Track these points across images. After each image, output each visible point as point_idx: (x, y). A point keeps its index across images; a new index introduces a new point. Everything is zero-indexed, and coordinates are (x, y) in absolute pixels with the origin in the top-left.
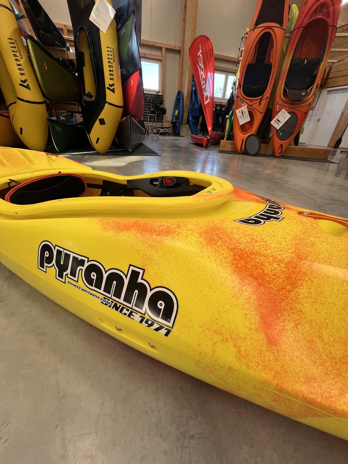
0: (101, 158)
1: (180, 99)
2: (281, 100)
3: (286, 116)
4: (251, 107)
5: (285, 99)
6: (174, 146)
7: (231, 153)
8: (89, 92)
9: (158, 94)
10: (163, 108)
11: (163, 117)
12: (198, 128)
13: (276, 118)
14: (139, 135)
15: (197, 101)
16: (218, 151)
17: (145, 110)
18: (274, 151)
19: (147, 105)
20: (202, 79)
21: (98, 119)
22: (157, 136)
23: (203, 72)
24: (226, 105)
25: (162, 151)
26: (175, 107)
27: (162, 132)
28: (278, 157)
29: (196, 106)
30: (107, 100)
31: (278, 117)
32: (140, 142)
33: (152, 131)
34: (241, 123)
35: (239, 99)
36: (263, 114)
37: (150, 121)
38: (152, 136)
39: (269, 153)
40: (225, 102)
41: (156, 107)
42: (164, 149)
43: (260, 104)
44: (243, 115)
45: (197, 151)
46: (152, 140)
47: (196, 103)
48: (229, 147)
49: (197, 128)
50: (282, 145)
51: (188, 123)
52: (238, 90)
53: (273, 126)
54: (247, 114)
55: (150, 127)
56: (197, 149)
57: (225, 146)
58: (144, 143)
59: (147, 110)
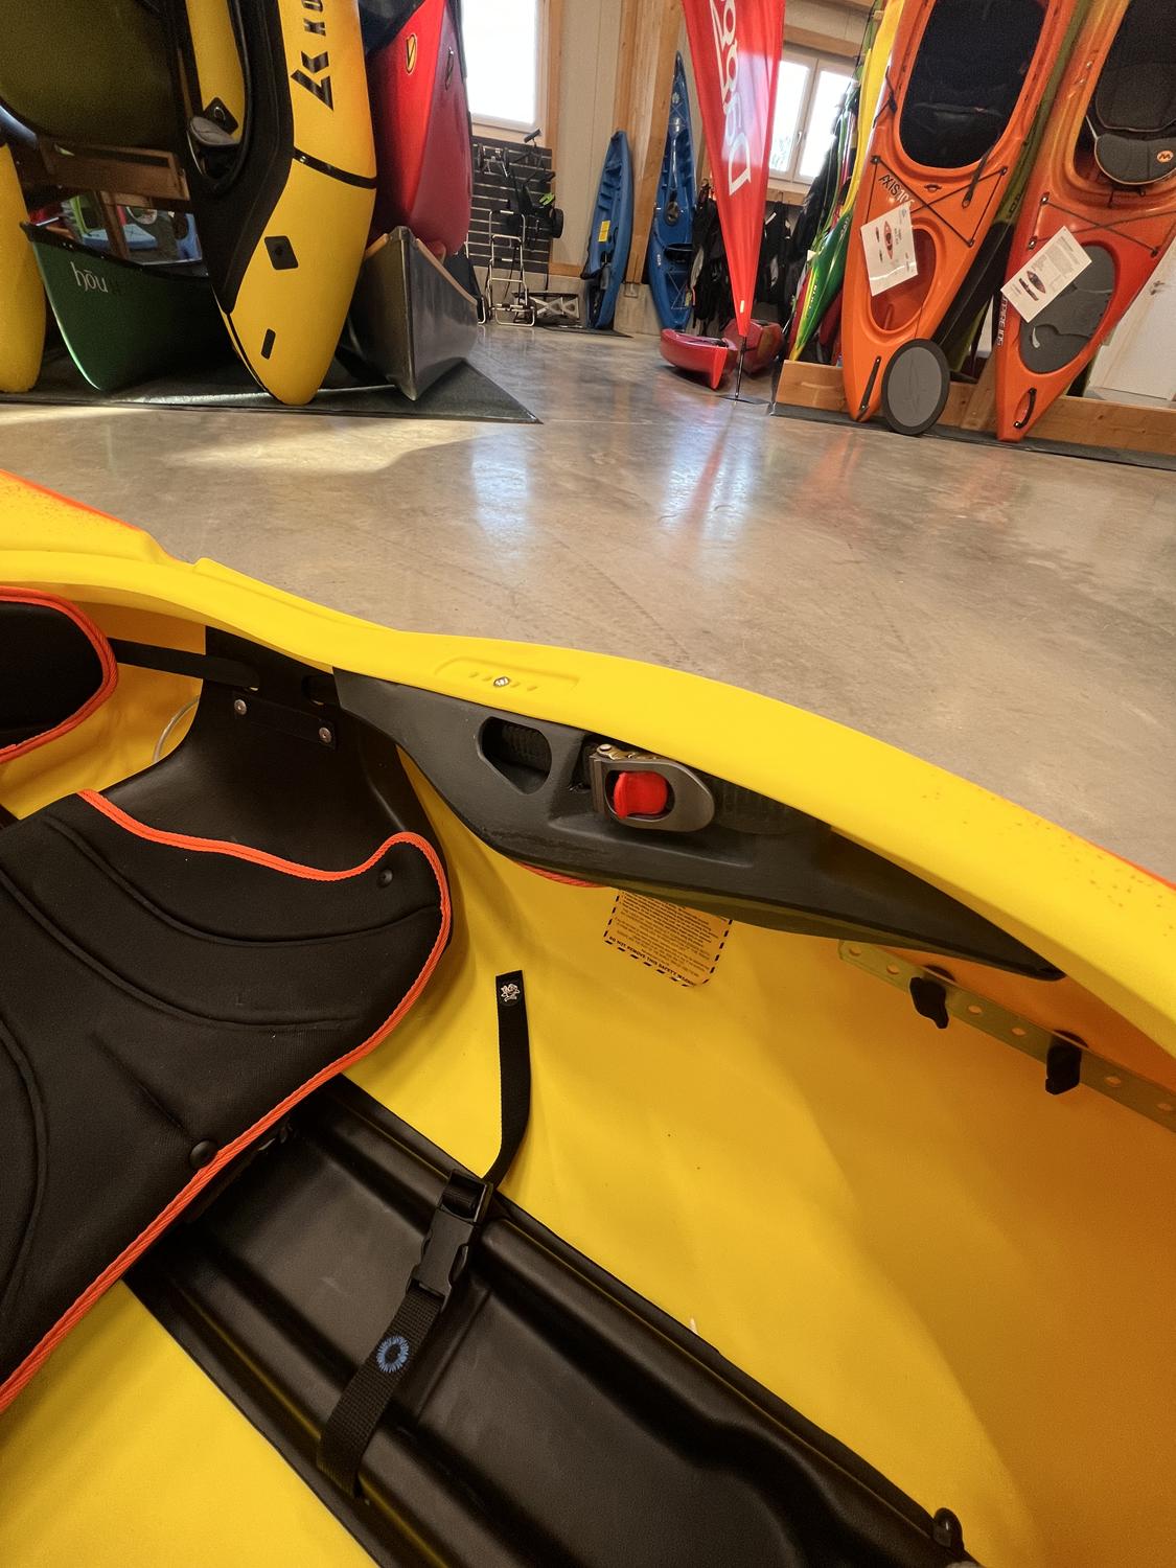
0: (286, 427)
1: (619, 168)
2: (1060, 184)
3: (1072, 263)
4: (926, 214)
5: (1079, 182)
6: (593, 380)
7: (825, 418)
8: (217, 101)
9: (531, 143)
10: (550, 206)
11: (548, 247)
12: (687, 304)
13: (1028, 267)
14: (449, 322)
15: (687, 183)
16: (770, 407)
17: (475, 214)
18: (996, 412)
19: (486, 191)
20: (724, 68)
21: (262, 241)
22: (526, 332)
23: (730, 31)
24: (801, 208)
25: (547, 399)
26: (602, 208)
27: (545, 313)
28: (1010, 443)
29: (684, 207)
30: (297, 145)
31: (1039, 264)
32: (457, 354)
33: (508, 306)
34: (876, 289)
35: (882, 172)
36: (976, 246)
37: (499, 264)
38: (506, 331)
39: (974, 425)
40: (799, 194)
41: (525, 204)
42: (553, 388)
43: (968, 197)
44: (890, 248)
45: (684, 403)
46: (506, 347)
47: (682, 192)
48: (816, 389)
49: (680, 302)
50: (1032, 392)
51: (646, 279)
52: (883, 128)
53: (1009, 303)
54: (906, 245)
55: (499, 291)
56: (685, 397)
57: (798, 384)
58: (471, 358)
59: (485, 216)
